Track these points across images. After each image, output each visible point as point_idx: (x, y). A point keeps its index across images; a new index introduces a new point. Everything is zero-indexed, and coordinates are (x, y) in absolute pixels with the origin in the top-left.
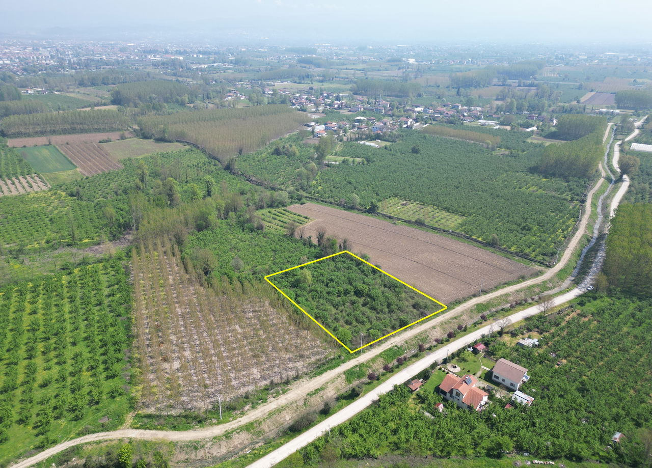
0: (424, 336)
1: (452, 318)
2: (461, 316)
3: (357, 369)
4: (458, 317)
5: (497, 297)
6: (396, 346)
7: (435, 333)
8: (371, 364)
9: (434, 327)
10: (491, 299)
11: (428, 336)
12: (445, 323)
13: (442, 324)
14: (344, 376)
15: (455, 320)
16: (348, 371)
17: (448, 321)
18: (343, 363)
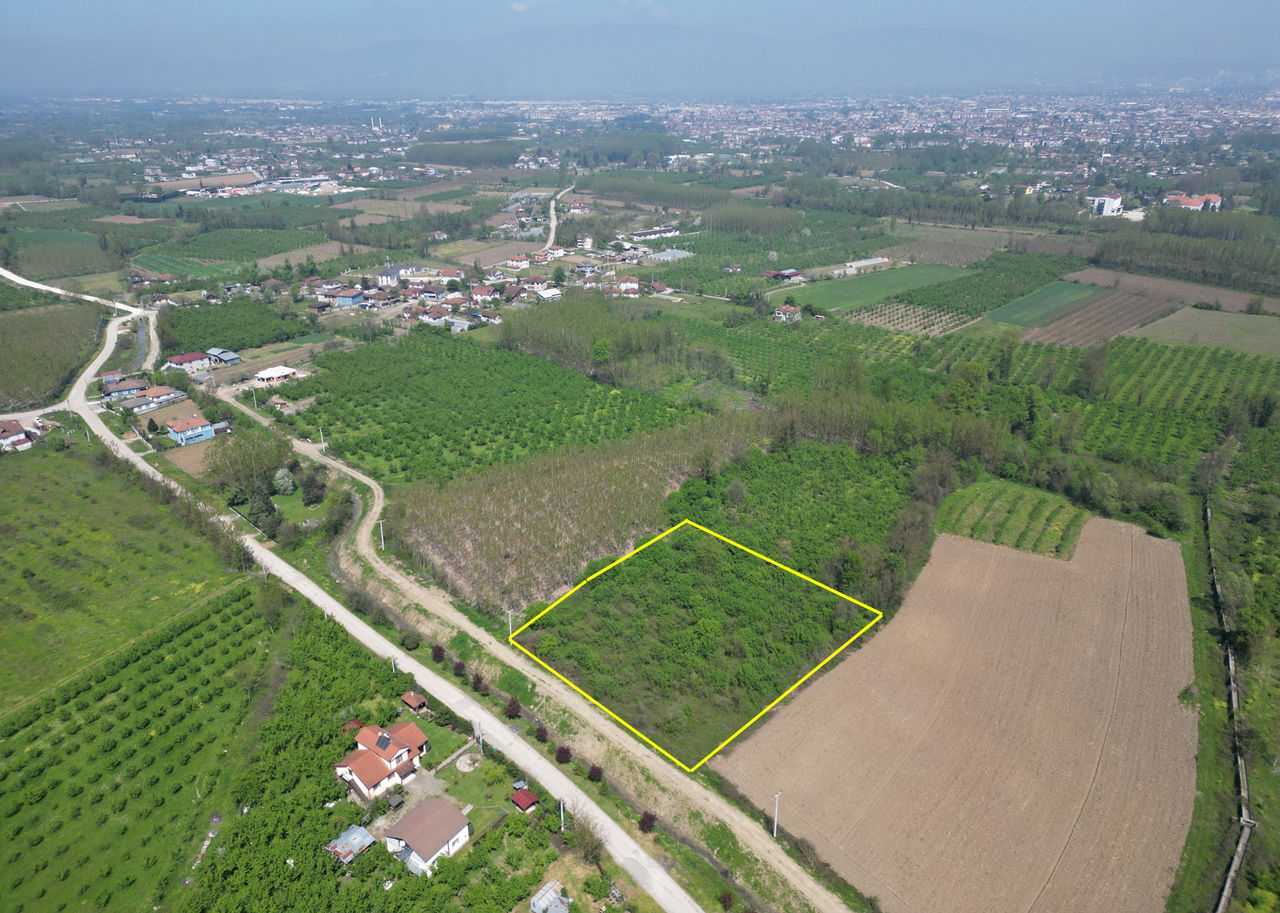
0: (573, 724)
1: (643, 771)
2: (664, 790)
3: (472, 645)
4: (655, 781)
5: (784, 882)
6: (534, 686)
7: (589, 743)
8: (485, 660)
9: (601, 737)
10: (765, 864)
11: (575, 734)
12: (623, 759)
13: (618, 753)
14: (455, 634)
15: (641, 778)
16: (467, 635)
17: (631, 763)
18: (486, 630)
